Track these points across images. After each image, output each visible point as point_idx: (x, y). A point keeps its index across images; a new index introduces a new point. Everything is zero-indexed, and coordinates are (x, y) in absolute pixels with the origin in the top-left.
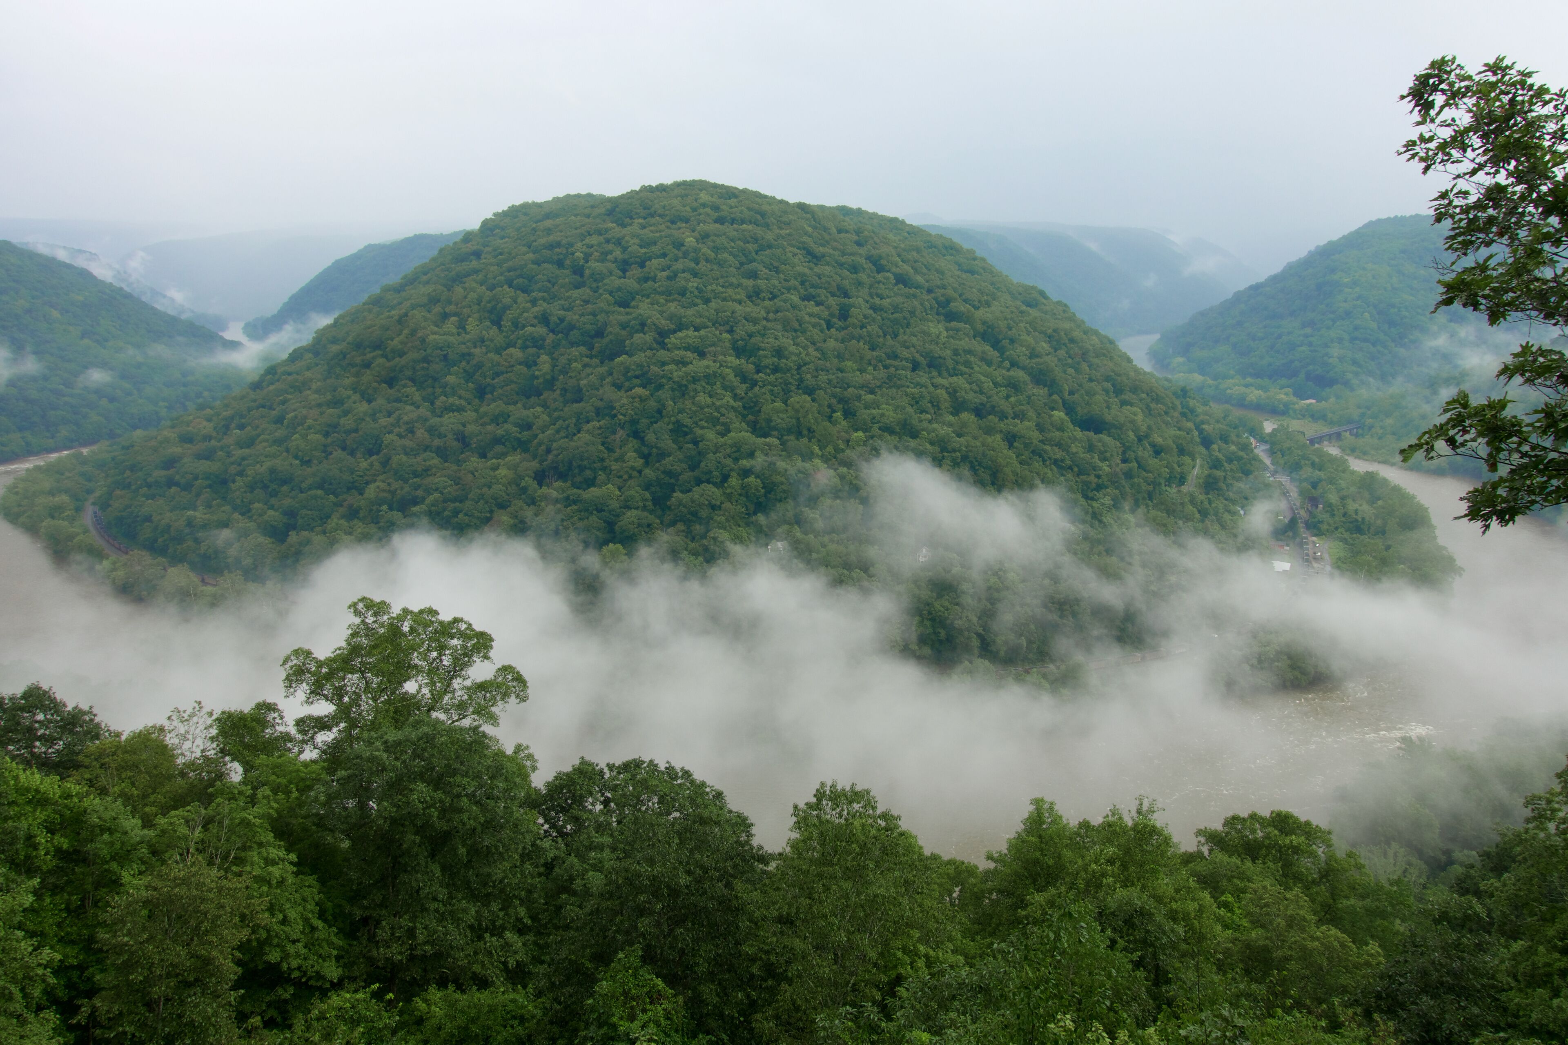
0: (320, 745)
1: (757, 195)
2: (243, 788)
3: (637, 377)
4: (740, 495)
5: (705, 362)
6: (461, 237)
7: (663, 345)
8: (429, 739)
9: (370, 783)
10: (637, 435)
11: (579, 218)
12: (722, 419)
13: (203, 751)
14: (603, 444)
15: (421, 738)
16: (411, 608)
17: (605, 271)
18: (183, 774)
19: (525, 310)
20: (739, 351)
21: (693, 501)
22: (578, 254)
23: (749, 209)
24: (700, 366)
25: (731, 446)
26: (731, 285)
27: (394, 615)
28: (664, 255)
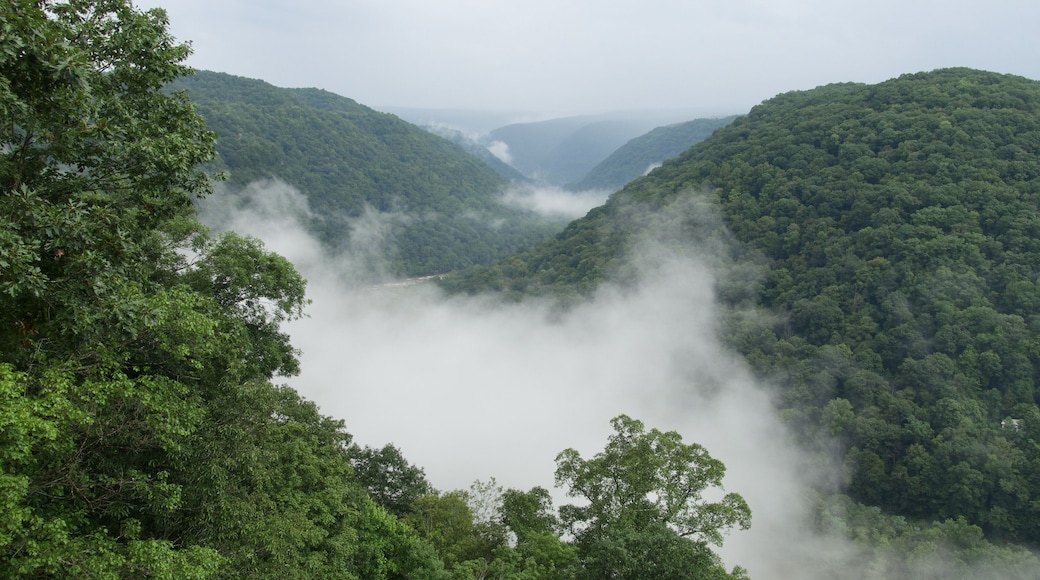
0: (576, 531)
1: (1021, 80)
2: (516, 554)
3: (879, 247)
4: (976, 367)
5: (950, 237)
6: (733, 121)
7: (908, 220)
8: (663, 545)
9: (610, 572)
10: (873, 300)
11: (838, 104)
12: (963, 293)
13: (492, 518)
14: (840, 306)
15: (656, 543)
16: (659, 430)
17: (858, 151)
18: (476, 533)
19: (782, 183)
20: (986, 229)
21: (924, 368)
22: (834, 136)
23: (1011, 93)
24: (943, 240)
25: (970, 319)
26: (984, 165)
27: (645, 434)
28: (918, 137)
